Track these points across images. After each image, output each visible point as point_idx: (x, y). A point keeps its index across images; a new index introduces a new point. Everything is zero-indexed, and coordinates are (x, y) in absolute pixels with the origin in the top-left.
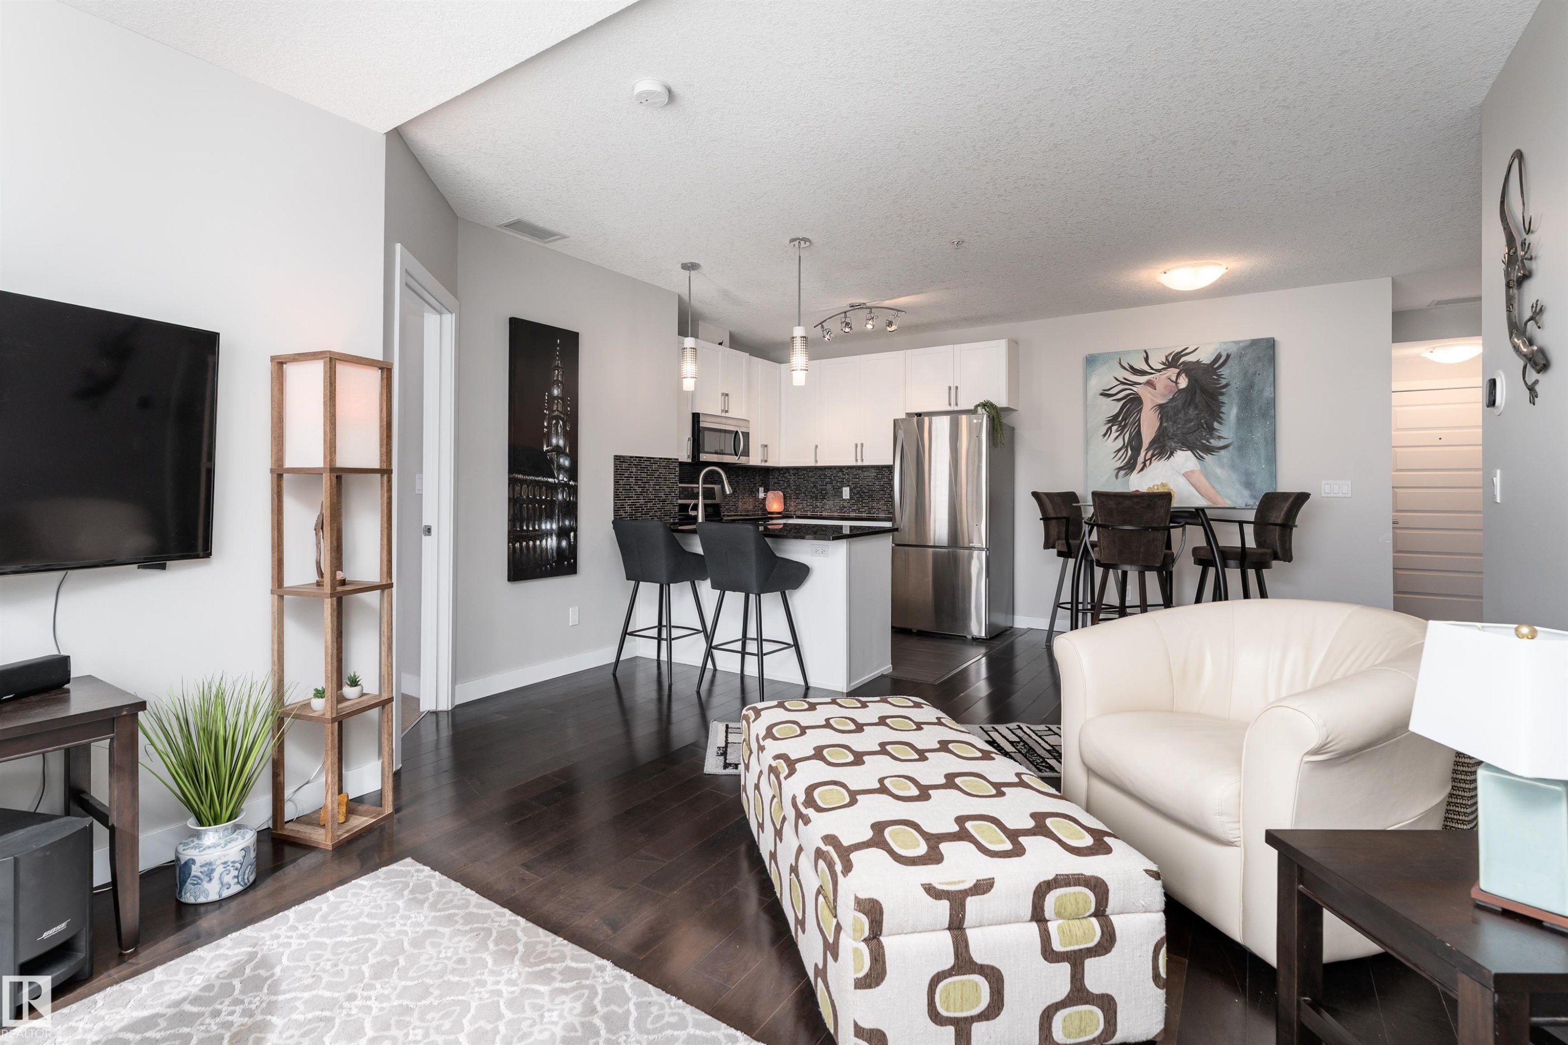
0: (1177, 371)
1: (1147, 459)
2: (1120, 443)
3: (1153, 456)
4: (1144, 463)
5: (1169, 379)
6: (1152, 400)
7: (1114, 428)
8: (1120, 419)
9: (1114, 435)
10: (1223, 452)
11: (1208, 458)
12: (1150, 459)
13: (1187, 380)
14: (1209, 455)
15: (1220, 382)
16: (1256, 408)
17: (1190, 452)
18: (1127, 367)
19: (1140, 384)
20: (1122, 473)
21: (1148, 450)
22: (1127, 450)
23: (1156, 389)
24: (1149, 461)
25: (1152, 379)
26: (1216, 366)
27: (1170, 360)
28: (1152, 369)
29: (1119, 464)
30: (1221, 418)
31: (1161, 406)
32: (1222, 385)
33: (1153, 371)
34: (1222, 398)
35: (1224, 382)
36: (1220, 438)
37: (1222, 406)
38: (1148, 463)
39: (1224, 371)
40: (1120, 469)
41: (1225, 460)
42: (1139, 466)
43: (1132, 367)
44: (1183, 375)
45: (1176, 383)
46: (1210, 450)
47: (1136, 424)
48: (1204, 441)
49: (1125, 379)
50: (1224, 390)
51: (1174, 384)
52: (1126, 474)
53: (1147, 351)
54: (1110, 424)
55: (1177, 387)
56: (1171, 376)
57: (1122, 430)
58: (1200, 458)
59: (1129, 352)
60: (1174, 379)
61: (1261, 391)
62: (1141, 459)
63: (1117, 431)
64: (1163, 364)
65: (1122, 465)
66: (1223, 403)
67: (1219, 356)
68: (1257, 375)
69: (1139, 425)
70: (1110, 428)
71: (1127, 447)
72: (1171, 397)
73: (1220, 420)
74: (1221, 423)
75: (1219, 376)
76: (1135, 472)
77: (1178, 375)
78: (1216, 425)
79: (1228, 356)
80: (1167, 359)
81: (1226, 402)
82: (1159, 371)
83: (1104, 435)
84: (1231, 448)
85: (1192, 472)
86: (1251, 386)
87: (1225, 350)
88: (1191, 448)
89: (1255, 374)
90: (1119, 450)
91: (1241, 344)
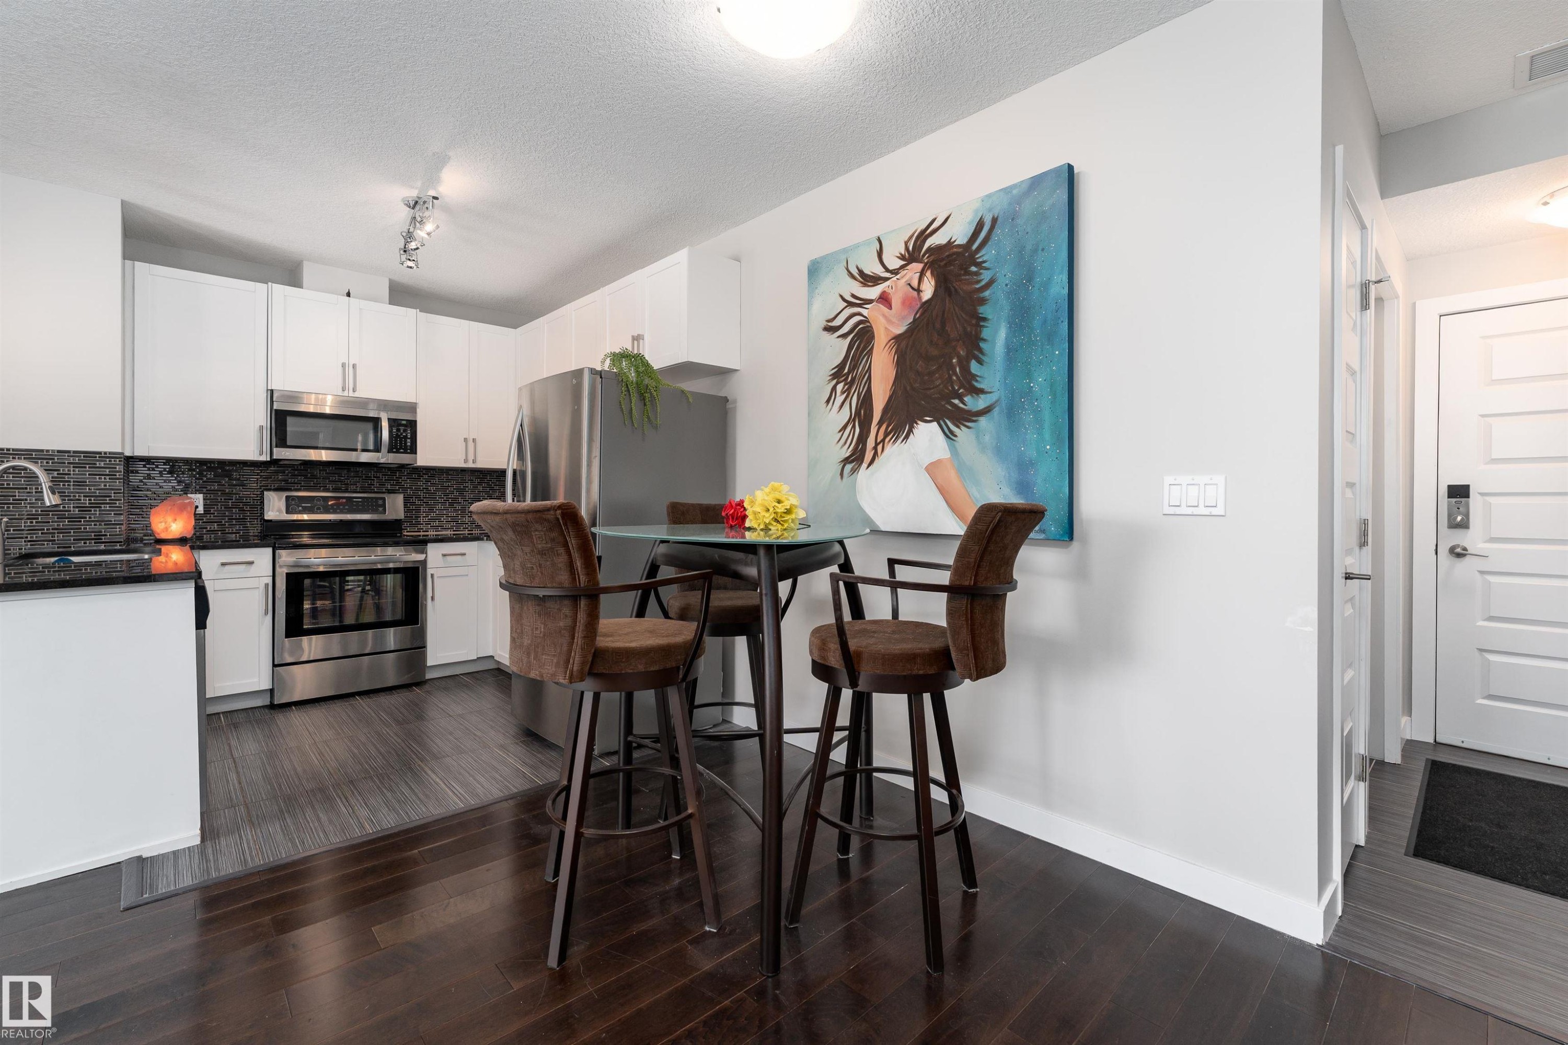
0: (920, 266)
1: (878, 441)
2: (845, 415)
3: (886, 434)
4: (875, 448)
5: (909, 284)
6: (886, 328)
7: (840, 387)
8: (846, 371)
9: (840, 399)
10: (983, 421)
11: (962, 433)
12: (883, 441)
13: (933, 283)
14: (963, 428)
15: (982, 277)
16: (1037, 322)
17: (935, 423)
18: (855, 272)
19: (870, 302)
20: (849, 467)
21: (880, 424)
22: (854, 427)
23: (890, 307)
24: (881, 445)
25: (886, 290)
26: (974, 247)
27: (911, 248)
28: (887, 270)
29: (846, 452)
30: (981, 350)
31: (897, 338)
32: (983, 283)
33: (888, 275)
34: (983, 310)
35: (986, 276)
36: (981, 391)
37: (983, 326)
38: (880, 448)
39: (987, 255)
40: (846, 461)
41: (987, 438)
42: (869, 455)
43: (861, 272)
44: (928, 274)
45: (919, 291)
46: (964, 418)
47: (867, 375)
48: (956, 401)
49: (853, 296)
50: (987, 294)
51: (915, 293)
52: (854, 471)
53: (881, 239)
54: (835, 381)
55: (920, 298)
56: (911, 279)
57: (849, 389)
58: (950, 436)
59: (857, 246)
60: (915, 283)
61: (1046, 285)
62: (871, 442)
63: (843, 393)
64: (902, 257)
65: (848, 454)
66: (985, 319)
67: (980, 225)
68: (1040, 251)
69: (870, 378)
70: (834, 389)
71: (854, 420)
72: (911, 320)
73: (980, 356)
74: (980, 362)
75: (978, 265)
76: (865, 465)
77: (922, 274)
78: (974, 367)
79: (994, 221)
80: (907, 249)
81: (990, 317)
82: (895, 272)
83: (828, 401)
84: (996, 411)
85: (939, 462)
86: (1030, 279)
87: (990, 210)
88: (939, 416)
89: (1035, 251)
90: (845, 428)
91: (1015, 192)
